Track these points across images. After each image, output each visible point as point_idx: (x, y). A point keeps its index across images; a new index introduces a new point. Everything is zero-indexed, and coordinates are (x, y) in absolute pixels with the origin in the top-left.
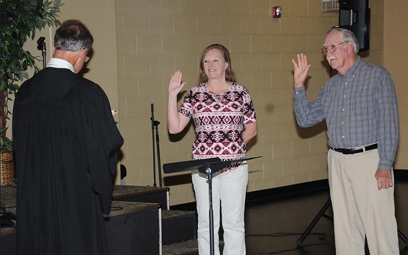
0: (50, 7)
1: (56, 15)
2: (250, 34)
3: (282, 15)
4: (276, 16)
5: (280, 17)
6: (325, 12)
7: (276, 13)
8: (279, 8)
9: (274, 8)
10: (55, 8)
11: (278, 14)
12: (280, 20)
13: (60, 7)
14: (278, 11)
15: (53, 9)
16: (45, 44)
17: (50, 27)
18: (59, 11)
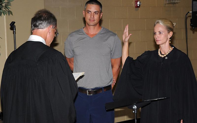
0: (5, 3)
1: (8, 7)
2: (122, 19)
3: (141, 6)
4: (137, 7)
5: (139, 7)
6: (167, 4)
7: (137, 5)
8: (139, 1)
9: (136, 1)
10: (8, 3)
11: (138, 5)
12: (139, 9)
13: (11, 2)
14: (138, 3)
15: (7, 4)
16: (15, 26)
17: (4, 15)
18: (10, 5)
